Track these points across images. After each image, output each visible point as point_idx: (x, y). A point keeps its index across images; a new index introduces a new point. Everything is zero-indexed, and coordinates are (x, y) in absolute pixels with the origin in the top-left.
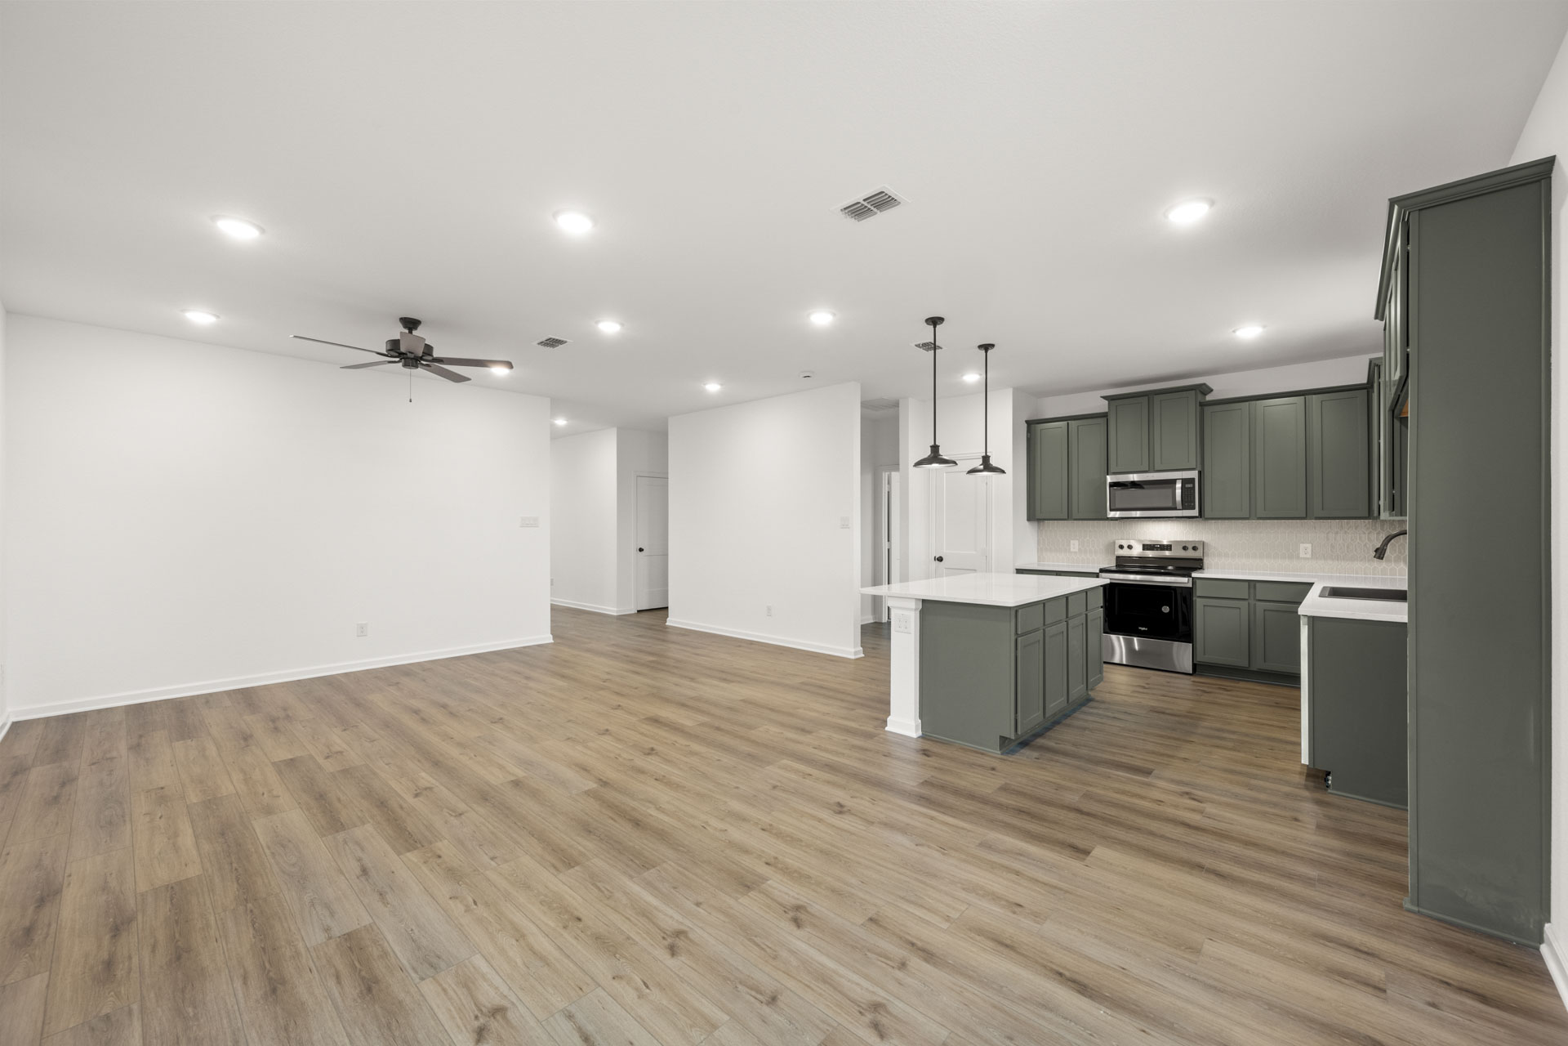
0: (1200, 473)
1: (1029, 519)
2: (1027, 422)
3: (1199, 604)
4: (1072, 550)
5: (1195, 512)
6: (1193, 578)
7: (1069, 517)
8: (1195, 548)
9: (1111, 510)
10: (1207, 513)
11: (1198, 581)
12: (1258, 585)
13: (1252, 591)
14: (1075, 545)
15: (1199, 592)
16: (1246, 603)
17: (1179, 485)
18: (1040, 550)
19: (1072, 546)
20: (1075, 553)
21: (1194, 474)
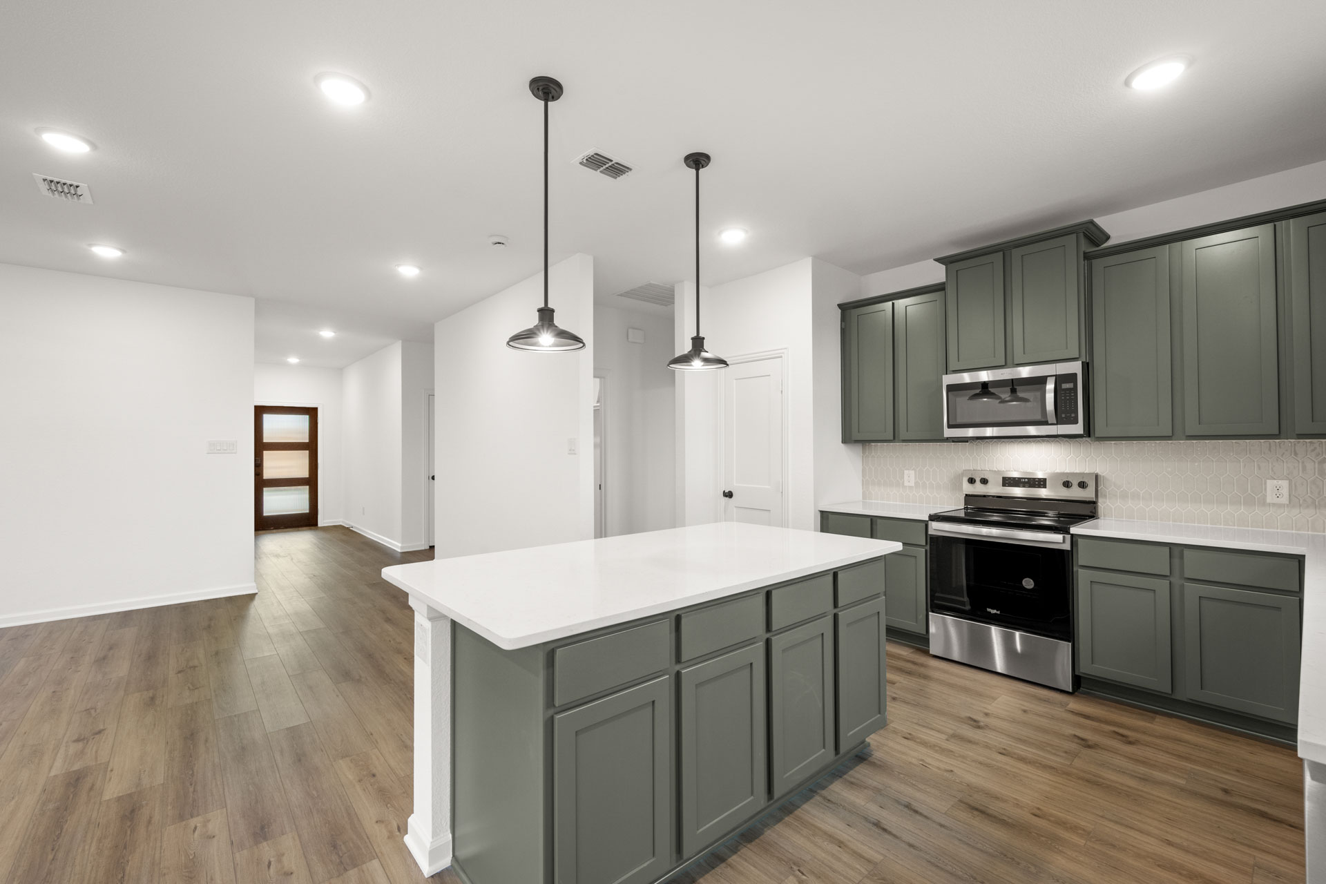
0: (1086, 367)
1: (845, 441)
2: (840, 306)
3: (1083, 580)
4: (906, 484)
5: (1078, 429)
6: (1072, 535)
7: (895, 438)
8: (1082, 485)
9: (950, 426)
10: (1099, 427)
11: (1080, 541)
12: (1186, 552)
13: (1176, 561)
14: (910, 477)
15: (1083, 557)
16: (1166, 583)
17: (1050, 386)
18: (865, 484)
19: (906, 477)
20: (911, 487)
21: (1076, 368)
